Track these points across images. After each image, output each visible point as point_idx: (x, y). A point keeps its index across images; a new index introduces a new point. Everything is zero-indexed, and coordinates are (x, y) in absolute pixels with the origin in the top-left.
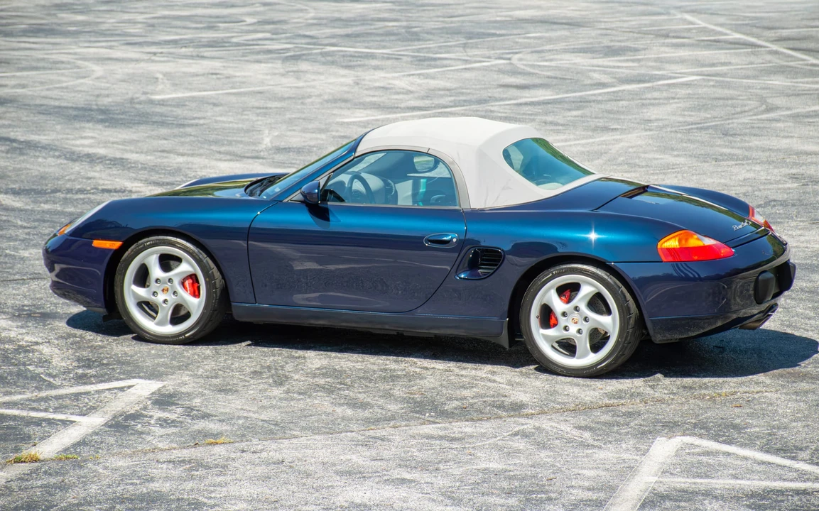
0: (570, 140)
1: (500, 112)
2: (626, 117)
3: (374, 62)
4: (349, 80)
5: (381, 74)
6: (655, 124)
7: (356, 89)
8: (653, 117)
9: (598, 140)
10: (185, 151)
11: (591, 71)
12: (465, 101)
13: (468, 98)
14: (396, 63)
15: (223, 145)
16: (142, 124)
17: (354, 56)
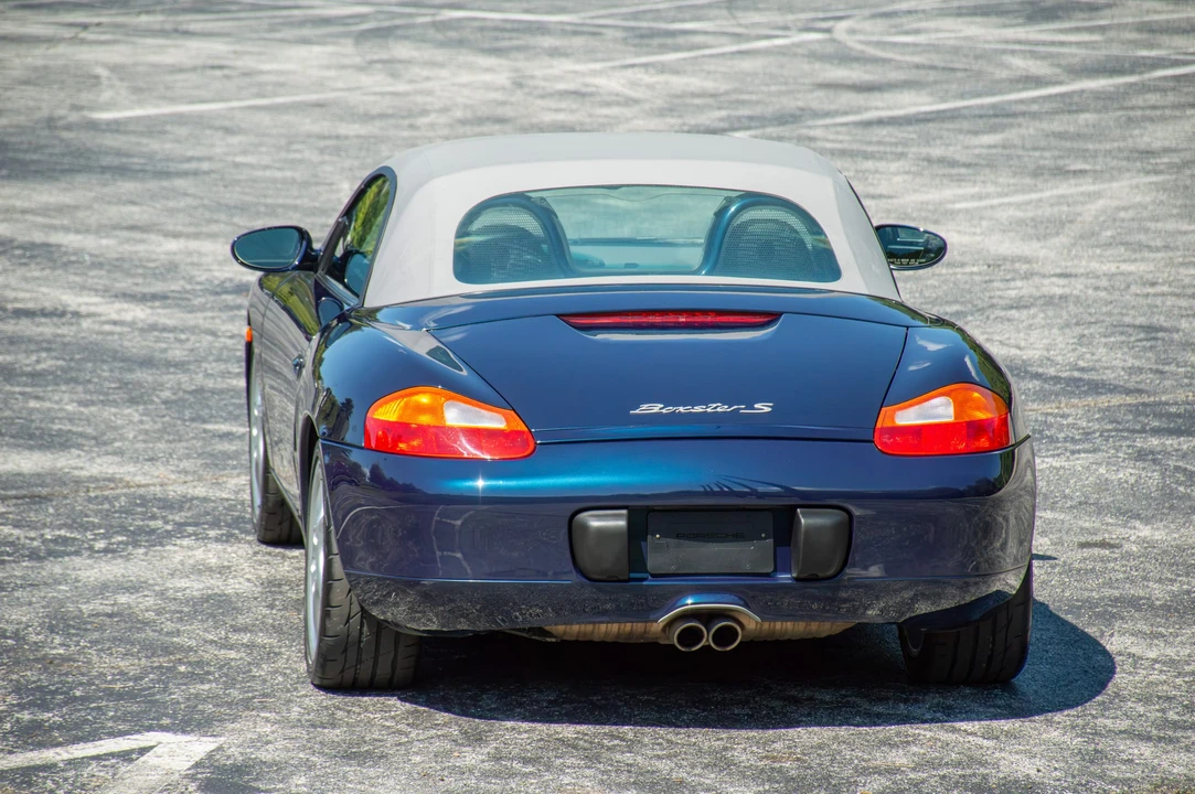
0: (988, 196)
1: (827, 140)
2: (1097, 146)
3: (547, 42)
4: (502, 79)
5: (567, 65)
6: (1166, 160)
7: (519, 95)
8: (1157, 145)
9: (1048, 194)
10: (179, 228)
11: (1004, 52)
12: (751, 118)
13: (757, 111)
14: (593, 42)
15: (258, 214)
16: (79, 171)
17: (503, 30)
